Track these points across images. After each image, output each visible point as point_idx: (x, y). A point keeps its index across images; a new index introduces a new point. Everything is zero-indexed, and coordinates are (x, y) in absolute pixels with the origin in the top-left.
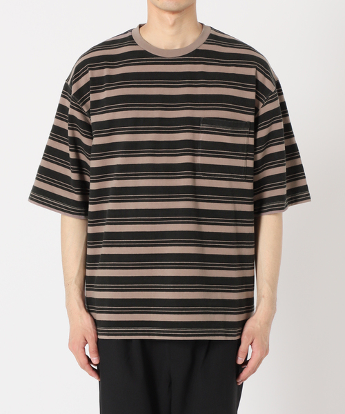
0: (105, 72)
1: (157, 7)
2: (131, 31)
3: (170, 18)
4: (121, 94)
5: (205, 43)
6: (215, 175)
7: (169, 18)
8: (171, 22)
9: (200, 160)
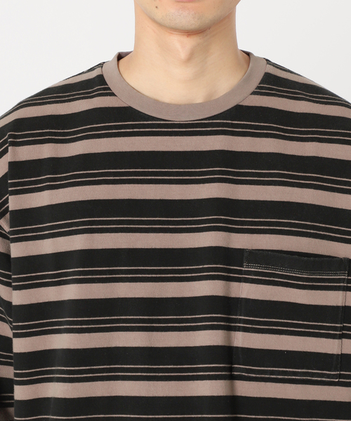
0: (45, 151)
1: (154, 21)
2: (101, 65)
3: (181, 45)
4: (81, 199)
5: (254, 93)
6: (272, 373)
7: (178, 46)
8: (183, 54)
9: (242, 340)
